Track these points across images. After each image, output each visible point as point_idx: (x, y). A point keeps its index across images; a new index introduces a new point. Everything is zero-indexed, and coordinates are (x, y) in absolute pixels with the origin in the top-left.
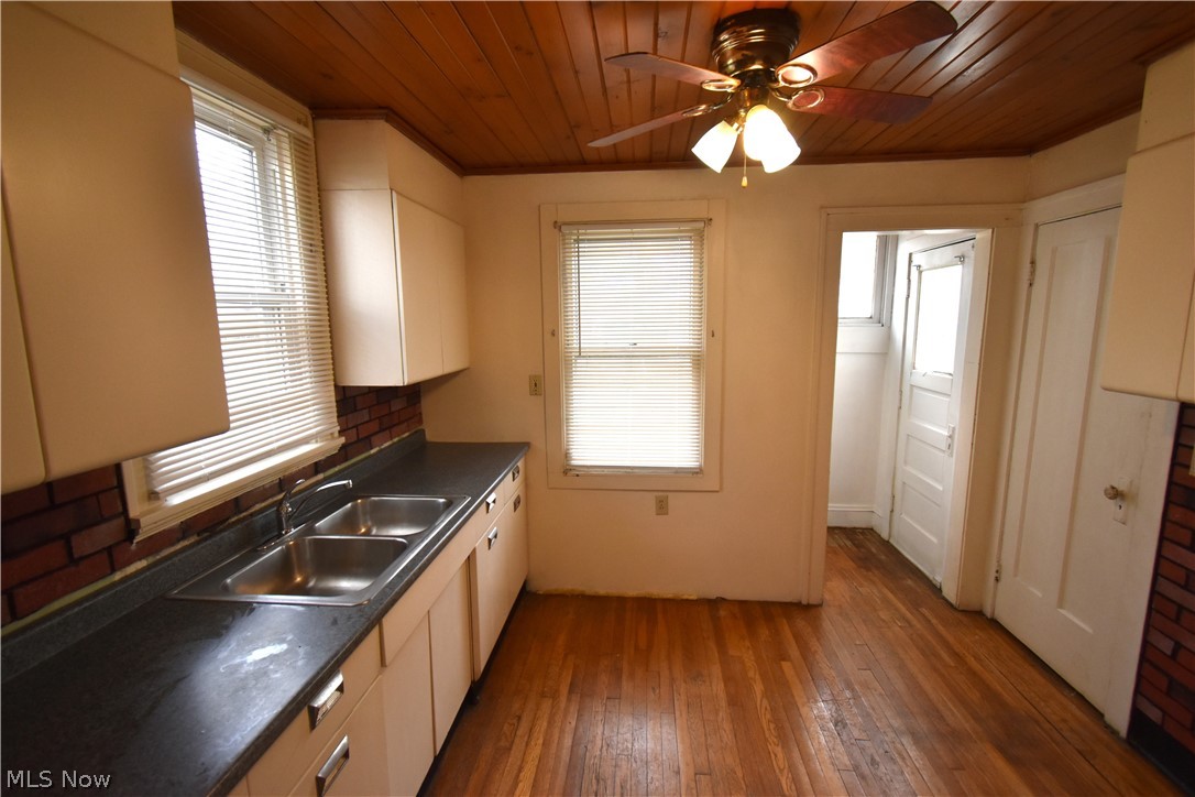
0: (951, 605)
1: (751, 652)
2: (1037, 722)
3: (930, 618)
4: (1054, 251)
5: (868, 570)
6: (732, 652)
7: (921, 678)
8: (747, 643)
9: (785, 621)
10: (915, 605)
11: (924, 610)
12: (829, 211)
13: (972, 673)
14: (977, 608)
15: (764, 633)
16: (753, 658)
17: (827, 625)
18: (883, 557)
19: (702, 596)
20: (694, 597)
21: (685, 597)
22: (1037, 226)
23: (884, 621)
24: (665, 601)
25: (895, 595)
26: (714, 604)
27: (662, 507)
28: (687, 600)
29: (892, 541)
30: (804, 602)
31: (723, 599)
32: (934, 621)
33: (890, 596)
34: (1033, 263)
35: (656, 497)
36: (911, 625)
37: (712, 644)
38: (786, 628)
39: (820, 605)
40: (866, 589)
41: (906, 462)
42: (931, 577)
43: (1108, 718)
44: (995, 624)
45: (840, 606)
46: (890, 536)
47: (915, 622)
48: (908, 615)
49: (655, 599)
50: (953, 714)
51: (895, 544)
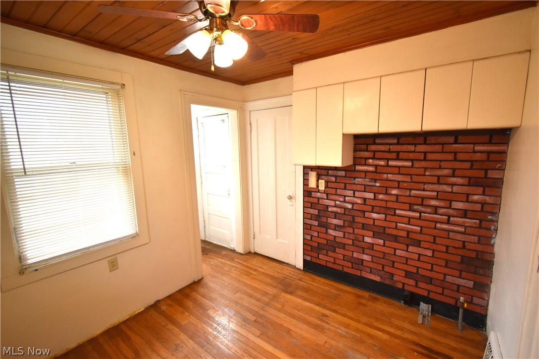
0: (241, 254)
1: (192, 317)
2: (286, 278)
3: (239, 262)
4: (257, 120)
5: (208, 255)
6: (184, 323)
7: (252, 284)
8: (187, 314)
9: (195, 293)
10: (232, 260)
11: (236, 260)
12: (185, 93)
13: (263, 273)
14: (248, 251)
15: (190, 304)
16: (195, 319)
17: (211, 284)
18: (208, 247)
19: (146, 306)
20: (143, 309)
21: (137, 312)
22: (250, 112)
23: (228, 271)
24: (125, 322)
25: (223, 259)
26: (156, 306)
27: (113, 265)
28: (139, 313)
29: (206, 239)
30: (196, 280)
31: (159, 300)
32: (241, 262)
33: (223, 260)
34: (250, 124)
35: (108, 261)
36: (237, 268)
37: (171, 326)
38: (198, 296)
39: (203, 278)
40: (213, 262)
41: (208, 205)
42: (229, 247)
43: (297, 267)
44: (256, 254)
45: (210, 274)
46: (205, 238)
47: (237, 266)
48: (233, 264)
49: (118, 325)
50: (269, 290)
51: (209, 240)
